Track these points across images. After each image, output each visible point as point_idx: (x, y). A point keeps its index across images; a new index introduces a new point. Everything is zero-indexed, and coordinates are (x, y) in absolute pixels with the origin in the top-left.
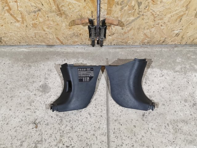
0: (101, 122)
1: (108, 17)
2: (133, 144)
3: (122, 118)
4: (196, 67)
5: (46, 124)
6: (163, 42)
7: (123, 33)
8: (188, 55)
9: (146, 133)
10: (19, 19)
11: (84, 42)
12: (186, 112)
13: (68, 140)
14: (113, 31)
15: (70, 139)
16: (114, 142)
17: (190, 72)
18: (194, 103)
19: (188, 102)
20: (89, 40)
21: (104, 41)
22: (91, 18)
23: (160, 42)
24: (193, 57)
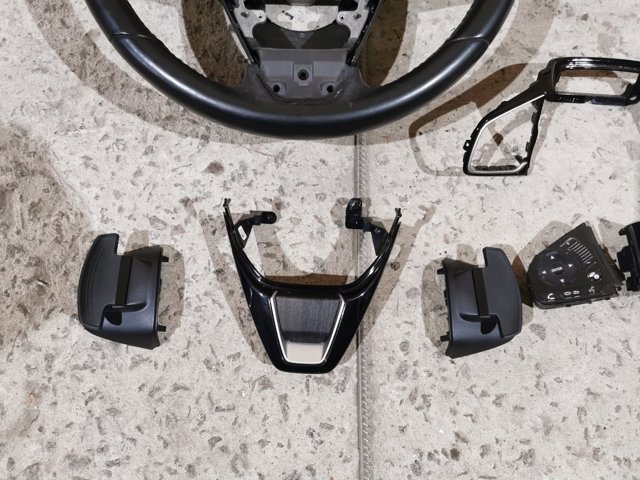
2: (527, 442)
9: (610, 374)
15: (97, 412)
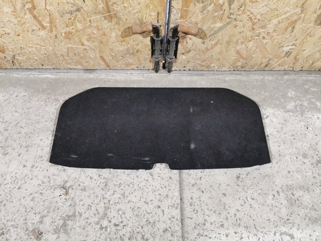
0: (169, 188)
1: (181, 22)
2: (222, 222)
3: (203, 181)
4: (319, 105)
5: (81, 190)
6: (266, 66)
7: (204, 49)
8: (305, 86)
9: (242, 206)
10: (45, 24)
11: (143, 65)
12: (306, 174)
13: (116, 215)
14: (189, 47)
15: (120, 213)
16: (192, 218)
17: (310, 112)
18: (318, 159)
19: (308, 157)
20: (150, 61)
21: (174, 64)
22: (156, 24)
23: (261, 66)
24: (313, 89)
